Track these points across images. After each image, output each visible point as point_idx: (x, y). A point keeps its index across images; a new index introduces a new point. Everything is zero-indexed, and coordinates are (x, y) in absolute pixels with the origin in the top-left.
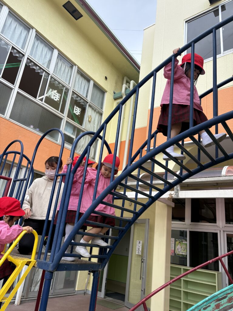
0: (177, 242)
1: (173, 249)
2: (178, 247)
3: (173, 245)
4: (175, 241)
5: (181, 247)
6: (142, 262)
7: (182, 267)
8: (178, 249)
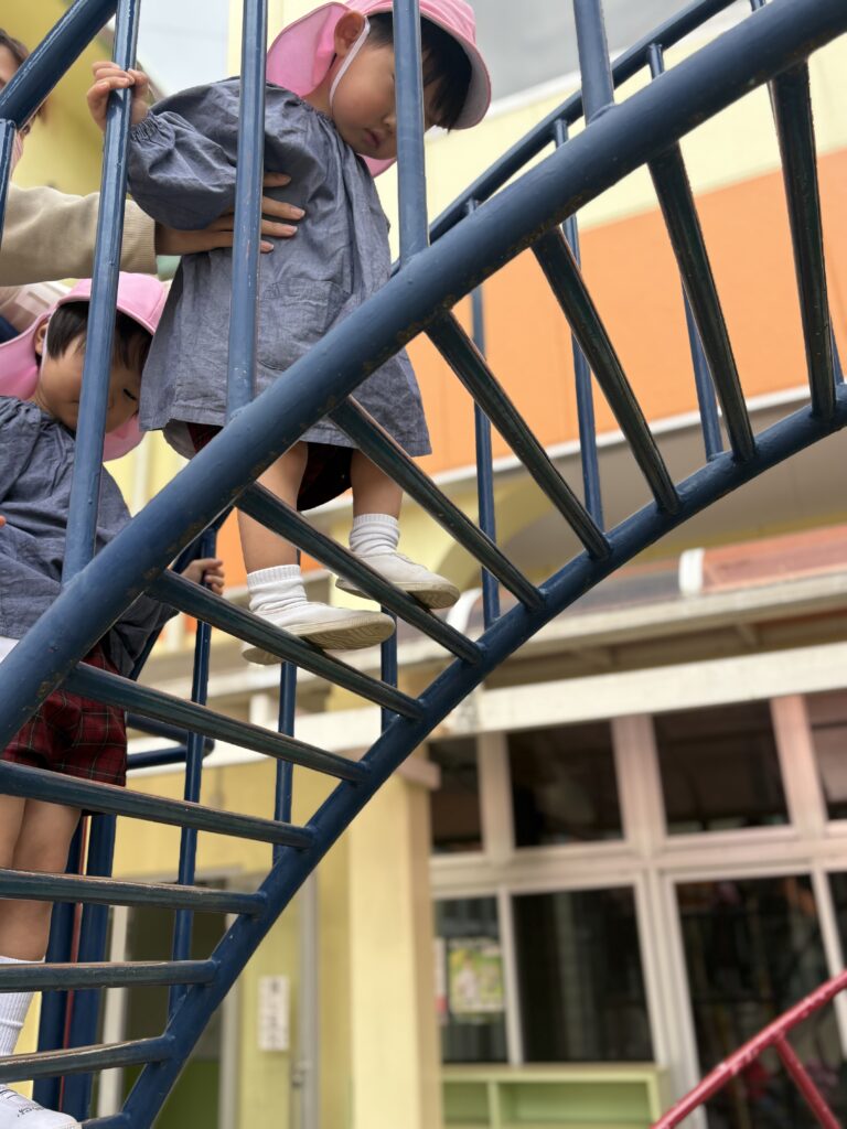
0: (457, 957)
1: (440, 990)
2: (464, 978)
3: (439, 973)
4: (448, 951)
5: (478, 978)
6: (295, 1085)
7: (491, 1076)
8: (462, 990)
